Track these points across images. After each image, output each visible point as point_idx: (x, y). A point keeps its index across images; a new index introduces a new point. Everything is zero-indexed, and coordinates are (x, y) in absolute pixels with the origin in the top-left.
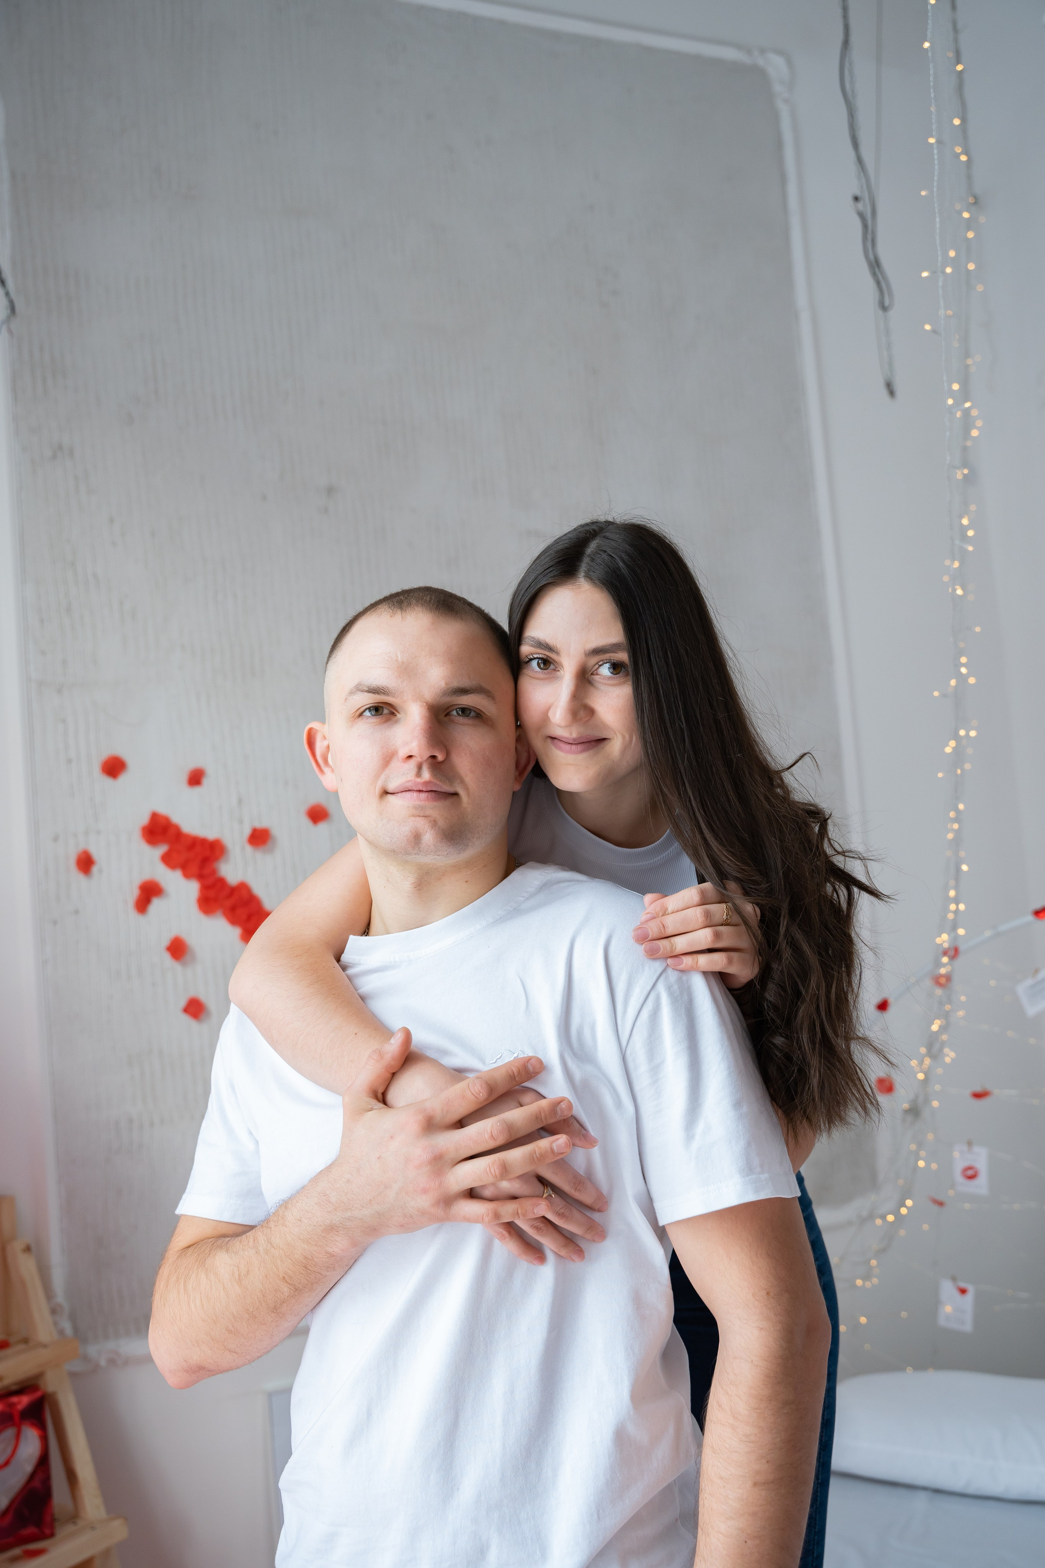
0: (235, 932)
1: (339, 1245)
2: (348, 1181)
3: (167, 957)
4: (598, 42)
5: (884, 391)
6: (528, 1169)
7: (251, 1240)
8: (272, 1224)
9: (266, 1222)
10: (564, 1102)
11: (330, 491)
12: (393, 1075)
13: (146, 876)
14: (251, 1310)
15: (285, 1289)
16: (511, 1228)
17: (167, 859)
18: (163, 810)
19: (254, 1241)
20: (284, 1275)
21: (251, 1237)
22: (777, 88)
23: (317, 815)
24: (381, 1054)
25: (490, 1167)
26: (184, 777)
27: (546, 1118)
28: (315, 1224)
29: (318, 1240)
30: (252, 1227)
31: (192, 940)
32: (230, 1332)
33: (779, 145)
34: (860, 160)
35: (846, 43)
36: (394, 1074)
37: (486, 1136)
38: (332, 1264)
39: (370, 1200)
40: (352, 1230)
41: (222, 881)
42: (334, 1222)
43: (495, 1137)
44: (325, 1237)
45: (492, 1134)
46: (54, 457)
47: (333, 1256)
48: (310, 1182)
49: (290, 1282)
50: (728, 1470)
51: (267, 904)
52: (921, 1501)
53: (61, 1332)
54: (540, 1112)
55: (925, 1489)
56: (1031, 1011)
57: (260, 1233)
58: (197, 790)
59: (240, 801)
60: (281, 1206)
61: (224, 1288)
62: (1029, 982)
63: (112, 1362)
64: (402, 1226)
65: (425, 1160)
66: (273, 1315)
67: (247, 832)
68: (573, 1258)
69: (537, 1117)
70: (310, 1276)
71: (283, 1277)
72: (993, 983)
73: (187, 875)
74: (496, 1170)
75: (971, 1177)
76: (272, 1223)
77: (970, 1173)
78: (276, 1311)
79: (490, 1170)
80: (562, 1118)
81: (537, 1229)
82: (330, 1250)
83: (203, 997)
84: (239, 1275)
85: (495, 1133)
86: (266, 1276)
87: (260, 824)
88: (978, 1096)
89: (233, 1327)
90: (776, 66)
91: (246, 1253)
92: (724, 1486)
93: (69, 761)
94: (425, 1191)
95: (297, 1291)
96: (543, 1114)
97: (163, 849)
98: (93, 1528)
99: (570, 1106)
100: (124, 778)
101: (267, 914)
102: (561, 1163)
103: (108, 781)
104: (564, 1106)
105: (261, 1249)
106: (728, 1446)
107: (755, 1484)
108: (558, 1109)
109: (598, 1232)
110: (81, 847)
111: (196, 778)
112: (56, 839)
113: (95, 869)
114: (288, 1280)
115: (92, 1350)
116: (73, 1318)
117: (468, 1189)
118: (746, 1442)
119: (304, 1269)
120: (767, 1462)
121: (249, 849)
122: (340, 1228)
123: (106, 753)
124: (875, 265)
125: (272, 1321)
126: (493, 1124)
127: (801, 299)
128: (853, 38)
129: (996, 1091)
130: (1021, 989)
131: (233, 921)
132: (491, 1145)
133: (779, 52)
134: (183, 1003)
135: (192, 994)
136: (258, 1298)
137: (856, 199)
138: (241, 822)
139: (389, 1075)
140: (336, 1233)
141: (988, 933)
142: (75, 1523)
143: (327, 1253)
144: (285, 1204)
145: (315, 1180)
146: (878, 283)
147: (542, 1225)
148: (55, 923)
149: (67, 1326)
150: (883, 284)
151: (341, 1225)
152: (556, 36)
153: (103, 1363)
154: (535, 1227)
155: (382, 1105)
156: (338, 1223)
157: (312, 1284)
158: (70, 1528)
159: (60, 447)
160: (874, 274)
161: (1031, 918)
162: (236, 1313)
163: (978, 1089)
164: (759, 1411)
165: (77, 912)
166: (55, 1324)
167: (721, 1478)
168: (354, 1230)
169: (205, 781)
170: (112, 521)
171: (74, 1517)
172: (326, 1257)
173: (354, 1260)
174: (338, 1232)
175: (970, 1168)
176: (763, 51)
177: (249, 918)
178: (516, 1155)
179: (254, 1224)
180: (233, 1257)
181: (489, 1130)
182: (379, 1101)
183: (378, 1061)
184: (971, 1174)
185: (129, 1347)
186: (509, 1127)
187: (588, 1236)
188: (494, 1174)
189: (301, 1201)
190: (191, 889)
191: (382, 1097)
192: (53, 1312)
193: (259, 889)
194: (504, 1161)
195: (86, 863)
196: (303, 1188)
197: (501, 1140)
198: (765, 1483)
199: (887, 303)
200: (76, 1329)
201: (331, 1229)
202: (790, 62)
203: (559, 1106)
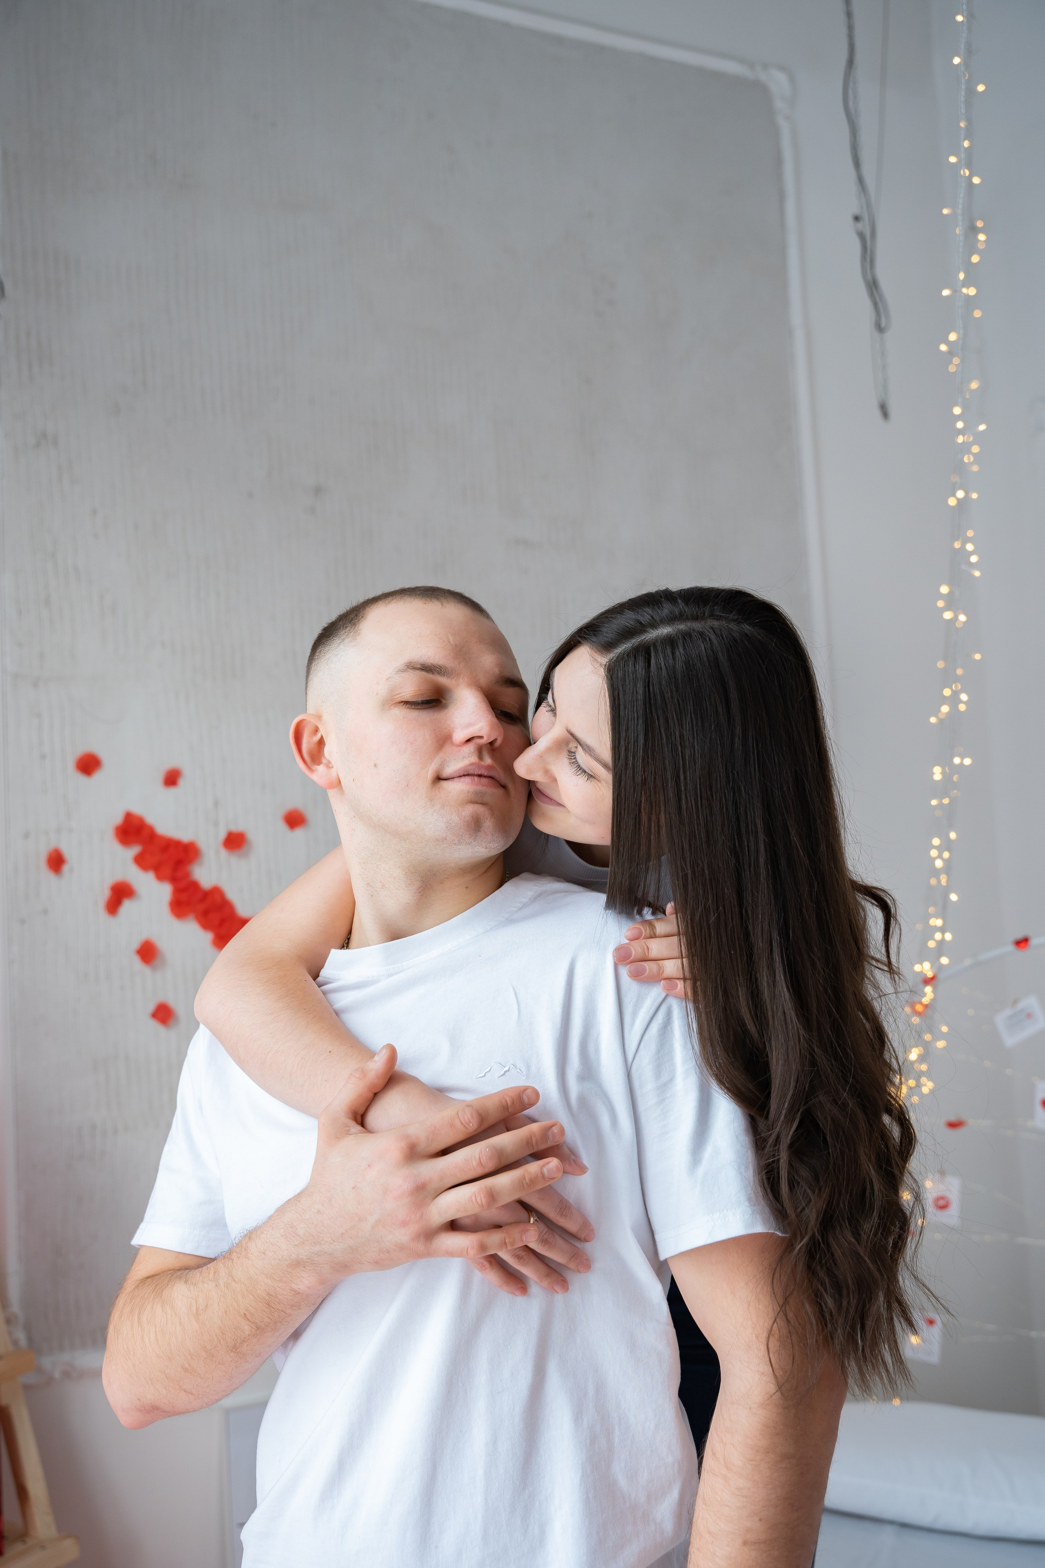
0: (206, 937)
1: (305, 1281)
2: (319, 1212)
3: (137, 961)
4: (601, 49)
5: (877, 413)
6: (516, 1197)
7: (212, 1272)
8: (234, 1256)
9: (227, 1255)
10: (556, 1127)
11: (318, 491)
12: (374, 1096)
13: (118, 876)
14: (209, 1347)
15: (246, 1328)
16: (495, 1261)
17: (141, 861)
18: (138, 810)
19: (215, 1273)
20: (246, 1312)
21: (212, 1269)
22: (779, 104)
23: (294, 820)
24: (364, 1073)
25: (475, 1196)
26: (160, 777)
27: (537, 1143)
28: (280, 1257)
29: (283, 1275)
30: (212, 1260)
31: (163, 944)
32: (186, 1370)
33: (779, 162)
34: (861, 181)
35: (851, 62)
36: (376, 1094)
37: (474, 1163)
38: (297, 1302)
39: (342, 1234)
40: (321, 1266)
41: (195, 885)
42: (301, 1257)
43: (483, 1164)
44: (290, 1272)
45: (481, 1162)
46: (38, 445)
47: (299, 1293)
48: (276, 1211)
49: (251, 1320)
50: (717, 1524)
51: (242, 910)
52: (888, 1535)
53: (15, 1343)
54: (531, 1137)
55: (891, 1522)
56: (1010, 1041)
57: (221, 1265)
58: (172, 791)
59: (216, 804)
60: (246, 1235)
61: (180, 1323)
62: (1008, 1012)
63: (67, 1375)
64: (377, 1263)
65: (406, 1190)
66: (232, 1354)
67: (222, 835)
68: (556, 1289)
69: (528, 1142)
70: (274, 1314)
71: (245, 1314)
72: (971, 1012)
73: (160, 877)
74: (482, 1199)
75: (944, 1207)
76: (234, 1254)
77: (941, 1203)
78: (236, 1350)
79: (476, 1200)
80: (554, 1144)
81: (519, 1258)
82: (295, 1287)
83: (172, 1002)
84: (197, 1309)
85: (484, 1159)
86: (226, 1312)
87: (235, 828)
88: (953, 1125)
89: (189, 1365)
90: (778, 82)
91: (206, 1285)
92: (713, 1542)
93: (43, 757)
94: (404, 1224)
95: (259, 1330)
96: (534, 1140)
97: (136, 850)
98: (43, 1547)
99: (562, 1131)
100: (98, 776)
101: (244, 922)
102: (548, 1191)
103: (82, 779)
104: (556, 1131)
105: (221, 1282)
106: (719, 1499)
107: (745, 1543)
108: (550, 1133)
109: (584, 1263)
110: (53, 845)
111: (172, 779)
112: (26, 836)
113: (66, 868)
114: (248, 1318)
115: (47, 1362)
116: (28, 1328)
117: (449, 1221)
118: (739, 1495)
119: (267, 1306)
120: (760, 1520)
121: (224, 852)
122: (307, 1264)
123: (81, 749)
124: (873, 286)
125: (231, 1361)
126: (481, 1151)
127: (796, 317)
128: (859, 58)
129: (971, 1122)
130: (1000, 1019)
131: (206, 925)
132: (480, 1172)
133: (782, 69)
134: (151, 1007)
135: (161, 998)
136: (216, 1335)
137: (857, 218)
138: (216, 824)
139: (371, 1095)
140: (304, 1269)
141: (968, 962)
142: (24, 1542)
143: (292, 1290)
144: (250, 1235)
145: (281, 1210)
146: (875, 304)
147: (523, 1254)
148: (23, 921)
149: (21, 1337)
150: (880, 305)
151: (308, 1260)
152: (559, 40)
153: (57, 1375)
154: (516, 1256)
155: (359, 1128)
156: (305, 1258)
157: (275, 1323)
158: (19, 1547)
159: (44, 435)
160: (872, 295)
161: (1011, 948)
162: (192, 1350)
163: (953, 1118)
164: (754, 1463)
165: (45, 912)
166: (10, 1333)
167: (710, 1533)
168: (323, 1265)
169: (182, 782)
170: (94, 512)
171: (24, 1535)
172: (290, 1294)
173: (320, 1300)
174: (304, 1267)
175: (942, 1198)
176: (765, 66)
177: (222, 923)
178: (504, 1180)
179: (212, 1256)
180: (192, 1289)
181: (477, 1157)
182: (358, 1123)
183: (360, 1079)
184: (942, 1205)
185: (84, 1359)
186: (499, 1153)
187: (572, 1265)
188: (480, 1204)
189: (265, 1232)
190: (164, 891)
191: (360, 1117)
192: (8, 1321)
193: (232, 894)
194: (491, 1189)
195: (56, 862)
196: (270, 1218)
197: (490, 1166)
198: (755, 1543)
199: (883, 325)
200: (30, 1339)
201: (298, 1264)
202: (792, 80)
203: (551, 1131)
